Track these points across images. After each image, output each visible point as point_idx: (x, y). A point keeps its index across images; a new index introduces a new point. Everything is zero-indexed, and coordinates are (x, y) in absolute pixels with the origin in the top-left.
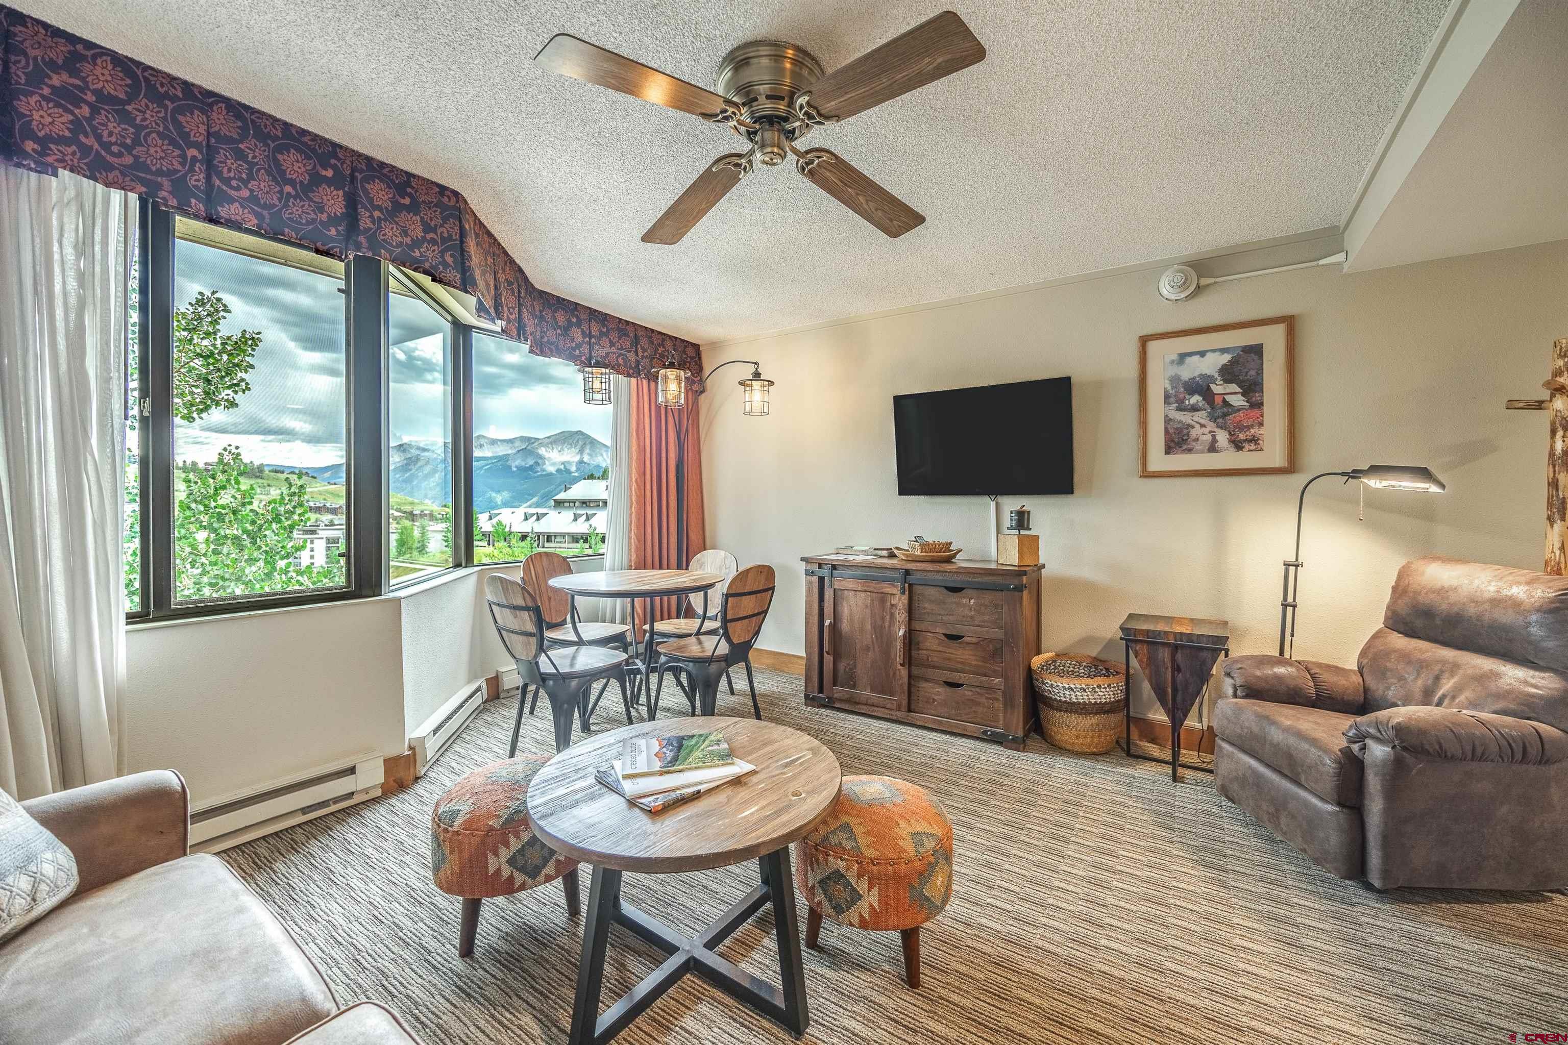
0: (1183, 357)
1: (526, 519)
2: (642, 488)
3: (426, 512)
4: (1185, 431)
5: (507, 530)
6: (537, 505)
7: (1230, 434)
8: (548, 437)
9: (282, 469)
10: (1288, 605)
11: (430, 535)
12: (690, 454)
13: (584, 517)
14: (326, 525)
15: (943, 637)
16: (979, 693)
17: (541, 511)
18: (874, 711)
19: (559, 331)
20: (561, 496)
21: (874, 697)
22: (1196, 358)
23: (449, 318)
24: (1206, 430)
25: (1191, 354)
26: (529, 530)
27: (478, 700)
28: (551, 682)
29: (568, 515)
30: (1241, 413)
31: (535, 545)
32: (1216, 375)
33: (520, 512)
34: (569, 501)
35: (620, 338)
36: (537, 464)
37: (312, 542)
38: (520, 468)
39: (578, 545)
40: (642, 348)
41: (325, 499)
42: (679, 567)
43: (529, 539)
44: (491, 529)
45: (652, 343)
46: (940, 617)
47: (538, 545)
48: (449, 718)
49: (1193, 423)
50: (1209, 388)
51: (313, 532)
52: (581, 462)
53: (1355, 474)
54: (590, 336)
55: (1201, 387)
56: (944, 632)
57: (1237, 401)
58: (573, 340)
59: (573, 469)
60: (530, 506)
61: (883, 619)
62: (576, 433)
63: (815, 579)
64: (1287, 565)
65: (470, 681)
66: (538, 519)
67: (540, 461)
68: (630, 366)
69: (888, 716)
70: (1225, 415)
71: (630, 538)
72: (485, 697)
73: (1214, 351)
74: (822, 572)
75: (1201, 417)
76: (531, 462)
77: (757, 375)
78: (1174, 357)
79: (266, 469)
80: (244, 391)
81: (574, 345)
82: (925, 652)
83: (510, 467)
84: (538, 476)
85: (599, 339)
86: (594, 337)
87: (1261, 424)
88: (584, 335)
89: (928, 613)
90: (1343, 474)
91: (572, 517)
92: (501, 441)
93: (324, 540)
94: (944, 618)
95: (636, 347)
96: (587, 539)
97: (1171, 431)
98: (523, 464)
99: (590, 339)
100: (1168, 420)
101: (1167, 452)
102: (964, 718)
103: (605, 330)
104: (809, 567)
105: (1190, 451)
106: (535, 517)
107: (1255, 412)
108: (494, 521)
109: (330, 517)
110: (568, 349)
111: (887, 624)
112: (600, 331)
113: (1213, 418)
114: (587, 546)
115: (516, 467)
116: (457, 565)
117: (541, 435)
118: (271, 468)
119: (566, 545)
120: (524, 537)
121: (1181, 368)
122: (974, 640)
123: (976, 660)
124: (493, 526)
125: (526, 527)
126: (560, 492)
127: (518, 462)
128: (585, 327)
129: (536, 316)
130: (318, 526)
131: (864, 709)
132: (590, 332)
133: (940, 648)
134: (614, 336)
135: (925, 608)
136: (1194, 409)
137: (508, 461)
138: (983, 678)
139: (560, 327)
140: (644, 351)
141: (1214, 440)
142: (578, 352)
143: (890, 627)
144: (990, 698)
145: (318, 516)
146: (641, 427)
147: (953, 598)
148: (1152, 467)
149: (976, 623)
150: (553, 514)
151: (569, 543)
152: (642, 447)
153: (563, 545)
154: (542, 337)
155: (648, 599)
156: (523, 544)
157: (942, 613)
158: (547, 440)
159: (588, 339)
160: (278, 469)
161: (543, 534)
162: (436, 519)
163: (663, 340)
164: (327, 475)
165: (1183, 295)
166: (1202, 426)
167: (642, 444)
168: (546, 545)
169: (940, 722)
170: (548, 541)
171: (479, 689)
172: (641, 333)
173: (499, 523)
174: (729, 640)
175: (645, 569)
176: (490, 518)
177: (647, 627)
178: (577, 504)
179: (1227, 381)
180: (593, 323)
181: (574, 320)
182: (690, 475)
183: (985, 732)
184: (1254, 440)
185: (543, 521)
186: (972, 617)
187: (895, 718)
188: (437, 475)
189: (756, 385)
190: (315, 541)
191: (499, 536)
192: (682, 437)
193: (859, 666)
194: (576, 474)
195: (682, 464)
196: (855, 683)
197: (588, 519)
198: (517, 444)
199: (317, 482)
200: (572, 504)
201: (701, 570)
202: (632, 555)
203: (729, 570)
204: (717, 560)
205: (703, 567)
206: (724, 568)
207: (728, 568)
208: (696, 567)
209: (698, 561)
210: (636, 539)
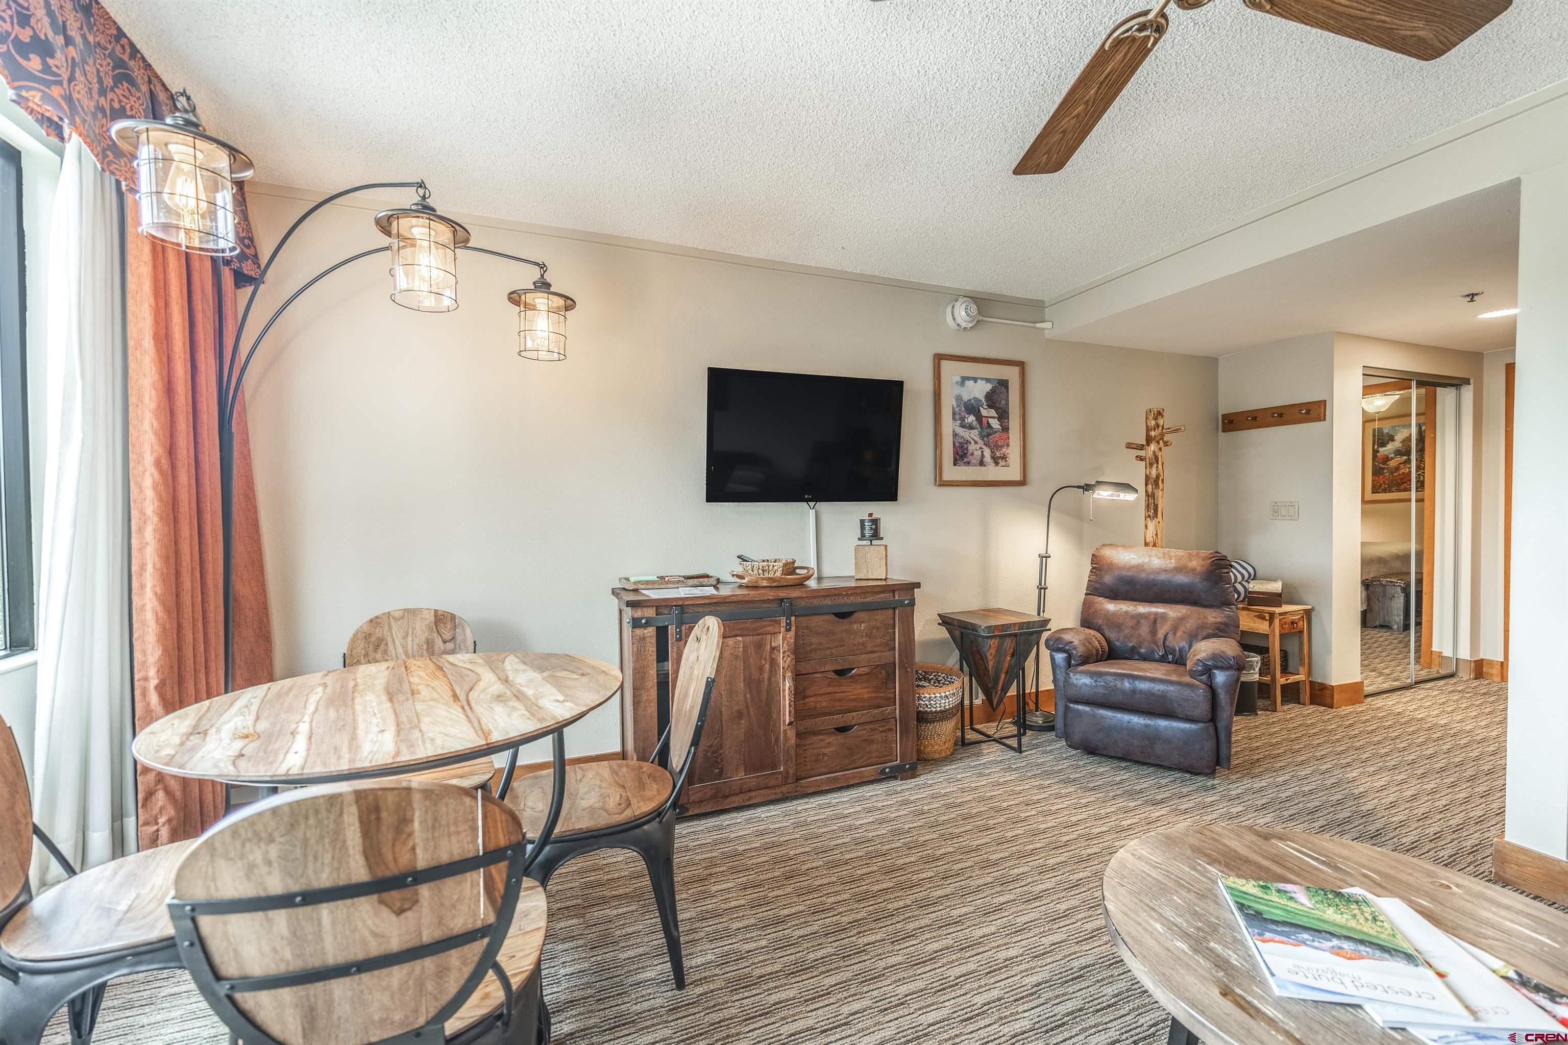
0: (964, 379)
2: (171, 481)
4: (965, 446)
7: (992, 452)
10: (1042, 588)
15: (833, 676)
16: (872, 730)
18: (750, 798)
21: (751, 779)
22: (972, 382)
24: (978, 446)
25: (969, 378)
30: (997, 435)
32: (983, 400)
46: (828, 652)
49: (970, 439)
50: (979, 410)
53: (1087, 488)
55: (972, 408)
56: (834, 668)
57: (995, 424)
61: (761, 669)
63: (651, 631)
64: (1041, 557)
69: (771, 798)
70: (989, 435)
73: (982, 379)
74: (662, 621)
75: (974, 434)
77: (543, 286)
78: (958, 379)
82: (812, 699)
87: (1008, 445)
89: (816, 650)
90: (1079, 487)
94: (834, 651)
97: (957, 445)
100: (955, 435)
101: (955, 464)
102: (858, 764)
104: (639, 613)
105: (968, 463)
107: (1004, 435)
111: (766, 676)
113: (982, 438)
121: (962, 389)
122: (866, 670)
123: (869, 693)
131: (736, 801)
133: (830, 689)
135: (811, 644)
136: (971, 427)
138: (876, 711)
141: (983, 456)
143: (769, 679)
144: (885, 731)
146: (161, 330)
147: (844, 624)
148: (946, 477)
149: (869, 649)
157: (831, 645)
165: (970, 325)
166: (976, 442)
167: (165, 372)
169: (835, 779)
179: (990, 406)
183: (883, 772)
184: (1004, 458)
186: (863, 644)
187: (780, 796)
189: (540, 300)
193: (727, 743)
196: (721, 770)
201: (379, 656)
202: (149, 652)
203: (455, 643)
204: (417, 628)
205: (382, 647)
206: (440, 642)
207: (451, 640)
208: (363, 652)
209: (365, 637)
210: (159, 608)
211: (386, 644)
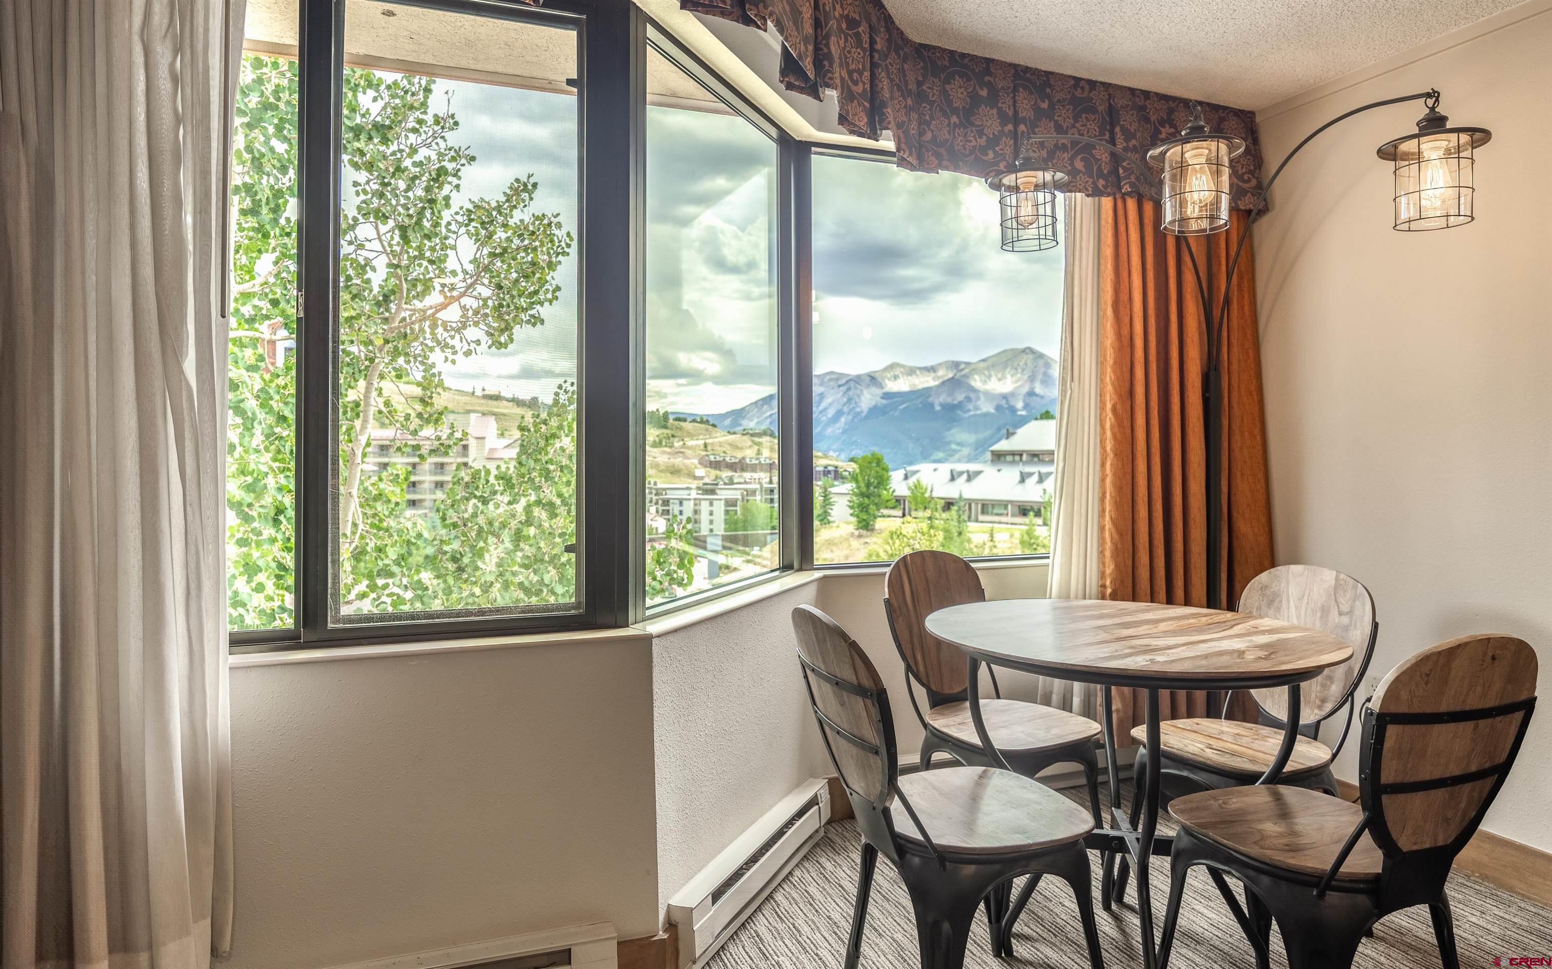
1: (953, 479)
2: (1127, 423)
3: (830, 468)
5: (927, 495)
6: (970, 460)
8: (984, 360)
9: (684, 416)
11: (834, 499)
12: (1235, 349)
13: (1035, 478)
14: (725, 484)
17: (973, 467)
19: (954, 119)
20: (1003, 445)
23: (774, 132)
26: (956, 496)
27: (810, 823)
28: (916, 860)
29: (1011, 473)
31: (965, 517)
33: (945, 469)
34: (1013, 453)
35: (1076, 118)
36: (968, 399)
37: (711, 504)
38: (944, 406)
39: (1026, 520)
40: (1125, 131)
41: (724, 452)
42: (1212, 602)
43: (955, 508)
44: (907, 493)
45: (1147, 120)
47: (969, 517)
48: (754, 859)
51: (713, 492)
52: (1031, 394)
54: (1016, 121)
58: (981, 133)
59: (1020, 405)
60: (959, 461)
62: (1024, 351)
65: (798, 784)
66: (969, 479)
67: (972, 396)
68: (1100, 170)
71: (1102, 528)
72: (826, 815)
76: (960, 397)
77: (1434, 122)
79: (671, 417)
80: (551, 302)
81: (983, 141)
83: (932, 405)
84: (970, 417)
85: (1033, 126)
86: (1023, 120)
88: (1003, 118)
91: (1018, 478)
92: (920, 369)
93: (723, 502)
95: (1112, 133)
96: (1039, 510)
98: (949, 400)
99: (1016, 126)
103: (1045, 105)
106: (965, 476)
108: (912, 481)
109: (730, 473)
110: (972, 152)
112: (1037, 109)
114: (1040, 521)
115: (941, 405)
116: (786, 567)
117: (974, 359)
118: (675, 416)
119: (1009, 519)
120: (948, 505)
124: (909, 488)
125: (951, 491)
126: (999, 440)
127: (943, 398)
128: (1006, 103)
129: (910, 93)
130: (717, 484)
132: (1016, 112)
134: (1064, 115)
137: (929, 397)
139: (955, 111)
140: (1128, 136)
142: (991, 154)
145: (718, 472)
146: (1124, 297)
150: (989, 471)
151: (1013, 515)
152: (1126, 340)
153: (1003, 519)
154: (921, 134)
155: (1144, 693)
156: (945, 515)
158: (982, 365)
159: (1010, 127)
160: (681, 416)
161: (976, 501)
162: (843, 478)
163: (1171, 111)
164: (728, 422)
167: (1126, 331)
168: (981, 518)
170: (983, 512)
171: (813, 802)
172: (1121, 101)
173: (917, 486)
174: (1383, 838)
175: (1134, 599)
176: (906, 477)
177: (1140, 732)
178: (1025, 457)
180: (1022, 94)
181: (984, 93)
182: (1235, 394)
185: (977, 481)
188: (843, 420)
189: (1434, 146)
190: (715, 502)
191: (917, 504)
192: (1216, 313)
194: (1024, 413)
195: (1217, 369)
197: (1041, 480)
198: (941, 373)
199: (717, 432)
200: (1017, 458)
201: (1271, 612)
202: (1107, 564)
203: (1351, 618)
204: (1315, 590)
205: (1276, 604)
206: (1336, 613)
207: (1348, 613)
208: (1257, 604)
209: (1261, 589)
210: (1113, 530)
211: (1281, 602)
